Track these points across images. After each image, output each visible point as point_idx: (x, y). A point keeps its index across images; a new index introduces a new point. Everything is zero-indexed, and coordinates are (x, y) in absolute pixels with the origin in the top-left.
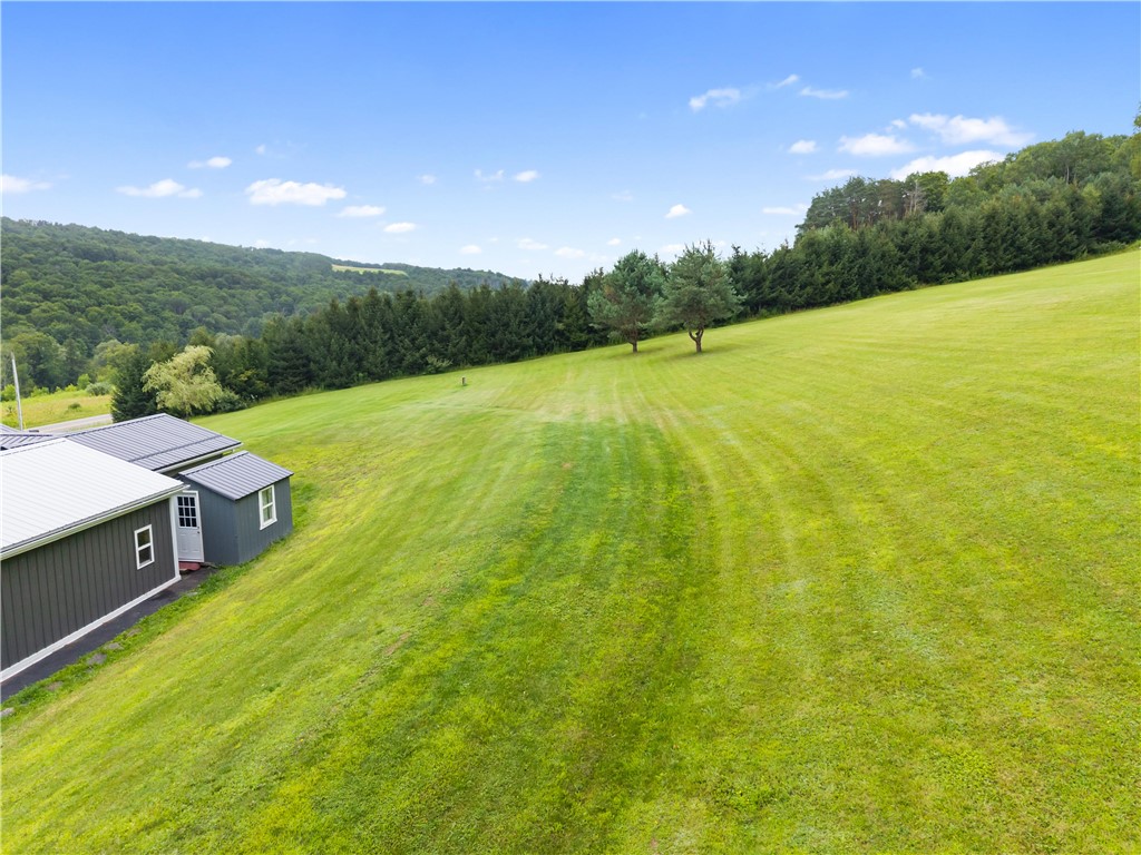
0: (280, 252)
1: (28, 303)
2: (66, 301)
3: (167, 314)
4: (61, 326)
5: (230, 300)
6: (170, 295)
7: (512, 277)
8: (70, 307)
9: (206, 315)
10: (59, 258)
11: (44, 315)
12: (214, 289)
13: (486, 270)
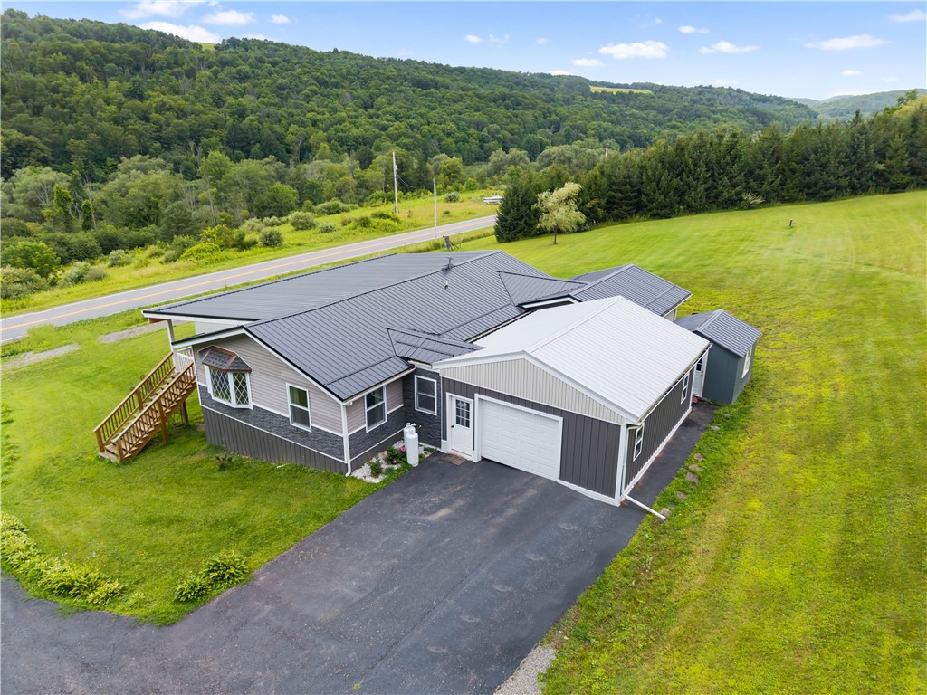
0: (549, 76)
1: (386, 123)
2: (409, 121)
3: (472, 131)
4: (406, 141)
5: (514, 119)
6: (474, 116)
7: (752, 92)
8: (411, 126)
9: (498, 132)
10: (403, 88)
11: (396, 132)
12: (503, 110)
13: (727, 87)
